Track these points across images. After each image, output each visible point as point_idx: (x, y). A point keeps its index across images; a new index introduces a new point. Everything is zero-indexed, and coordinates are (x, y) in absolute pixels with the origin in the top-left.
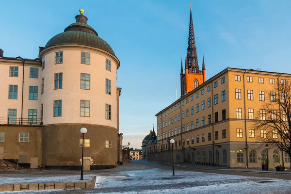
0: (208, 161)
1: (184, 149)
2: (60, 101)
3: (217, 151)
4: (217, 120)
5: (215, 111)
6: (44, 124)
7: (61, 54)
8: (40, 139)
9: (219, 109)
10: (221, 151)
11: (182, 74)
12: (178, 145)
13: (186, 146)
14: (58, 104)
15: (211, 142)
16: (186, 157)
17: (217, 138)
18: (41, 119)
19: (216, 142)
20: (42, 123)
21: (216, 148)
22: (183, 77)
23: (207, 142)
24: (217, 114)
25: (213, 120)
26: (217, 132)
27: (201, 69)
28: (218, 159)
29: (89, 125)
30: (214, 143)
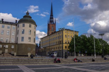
2: (23, 37)
3: (60, 52)
4: (60, 43)
6: (18, 43)
7: (24, 24)
8: (17, 47)
9: (61, 40)
11: (48, 24)
12: (48, 50)
13: (51, 50)
14: (23, 38)
15: (58, 50)
17: (60, 48)
19: (60, 49)
22: (49, 25)
23: (57, 49)
24: (60, 41)
28: (60, 55)
29: (30, 44)
30: (59, 50)
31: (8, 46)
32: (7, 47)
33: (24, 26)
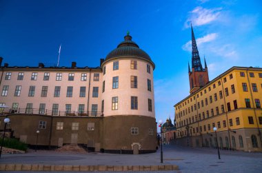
0: (225, 146)
1: (201, 135)
2: (117, 97)
3: (233, 137)
4: (229, 109)
5: (227, 102)
7: (118, 63)
9: (230, 100)
10: (236, 136)
11: (189, 72)
12: (196, 131)
13: (203, 132)
14: (115, 100)
15: (226, 129)
16: (204, 142)
17: (231, 125)
18: (102, 112)
19: (231, 128)
20: (103, 115)
21: (231, 134)
22: (191, 74)
23: (223, 129)
24: (229, 104)
25: (226, 109)
26: (231, 120)
27: (204, 67)
28: (234, 144)
29: (138, 116)
30: (229, 130)
31: (78, 124)
32: (77, 129)
33: (116, 67)
